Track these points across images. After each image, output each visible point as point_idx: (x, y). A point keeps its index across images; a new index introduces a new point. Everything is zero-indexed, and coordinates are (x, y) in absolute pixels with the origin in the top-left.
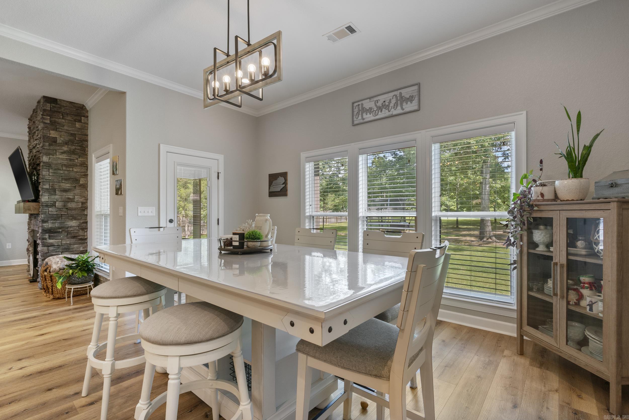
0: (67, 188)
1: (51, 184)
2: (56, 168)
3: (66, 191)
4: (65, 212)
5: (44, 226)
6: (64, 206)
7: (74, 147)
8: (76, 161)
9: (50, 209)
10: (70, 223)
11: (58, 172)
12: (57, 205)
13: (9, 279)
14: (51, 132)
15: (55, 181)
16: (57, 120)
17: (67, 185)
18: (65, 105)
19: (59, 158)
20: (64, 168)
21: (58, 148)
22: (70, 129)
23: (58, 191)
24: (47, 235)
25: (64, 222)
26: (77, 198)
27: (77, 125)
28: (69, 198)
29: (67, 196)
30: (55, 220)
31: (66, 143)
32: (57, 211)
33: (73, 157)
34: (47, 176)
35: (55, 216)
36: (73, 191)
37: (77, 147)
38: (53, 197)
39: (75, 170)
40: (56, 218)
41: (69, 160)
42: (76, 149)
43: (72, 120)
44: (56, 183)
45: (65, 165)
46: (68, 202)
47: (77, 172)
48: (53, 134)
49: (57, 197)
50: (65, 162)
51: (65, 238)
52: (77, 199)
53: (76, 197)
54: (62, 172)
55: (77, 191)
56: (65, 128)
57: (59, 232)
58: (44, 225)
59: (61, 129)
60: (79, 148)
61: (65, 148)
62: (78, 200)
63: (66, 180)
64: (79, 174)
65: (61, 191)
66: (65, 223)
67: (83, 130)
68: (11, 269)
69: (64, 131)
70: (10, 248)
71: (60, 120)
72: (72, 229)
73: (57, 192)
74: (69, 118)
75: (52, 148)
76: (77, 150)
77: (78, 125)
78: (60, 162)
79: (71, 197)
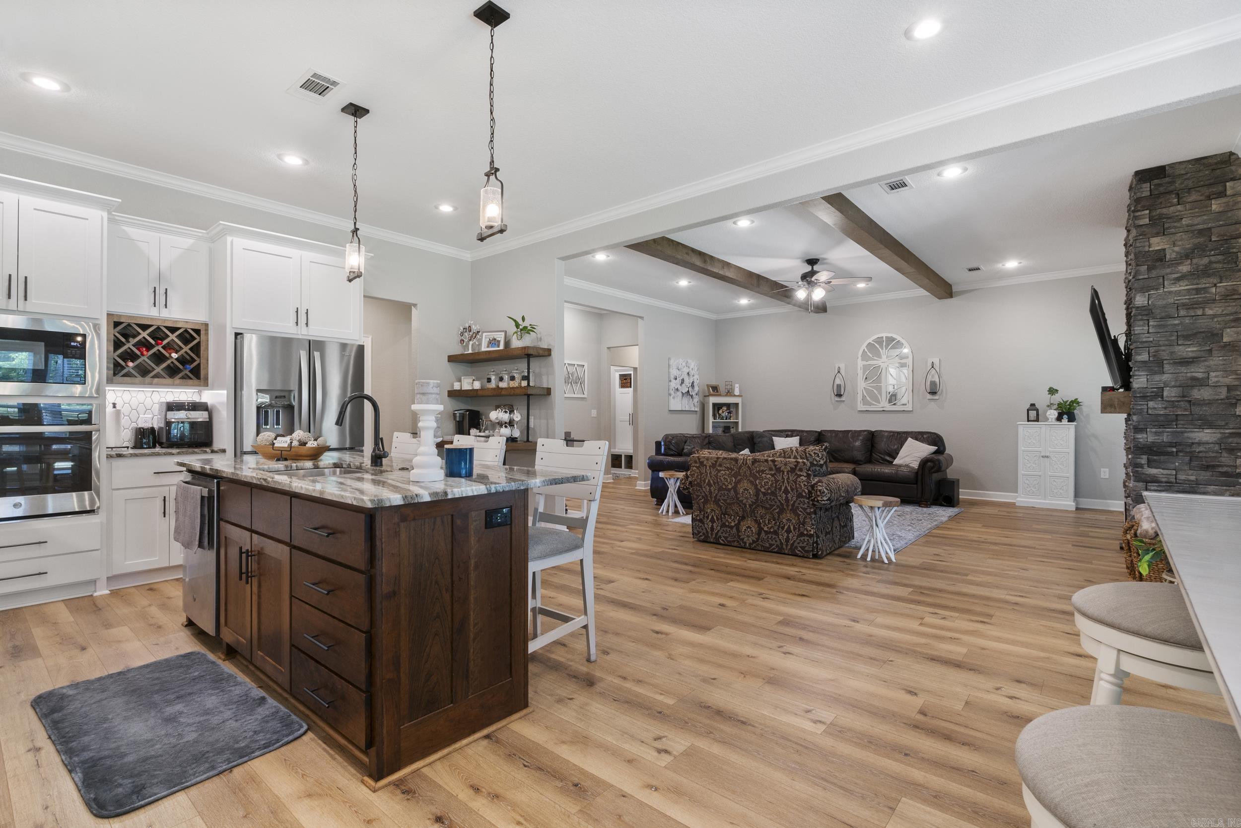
0: (1191, 355)
1: (1152, 350)
2: (1163, 314)
3: (1186, 362)
4: (1186, 410)
5: (1137, 438)
6: (1183, 396)
7: (1205, 260)
8: (1213, 290)
9: (1151, 404)
10: (1197, 434)
11: (1169, 323)
12: (1165, 394)
13: (1091, 534)
14: (1154, 240)
15: (1161, 343)
16: (1164, 211)
17: (1189, 350)
18: (1183, 172)
19: (1170, 292)
20: (1182, 313)
21: (1168, 270)
22: (1196, 221)
23: (1169, 364)
24: (1145, 457)
25: (1182, 432)
26: (1216, 377)
27: (1214, 207)
28: (1194, 379)
29: (1189, 375)
30: (1160, 426)
31: (1187, 256)
32: (1165, 408)
33: (1204, 283)
34: (1143, 336)
35: (1162, 418)
36: (1205, 361)
37: (1213, 259)
38: (1157, 378)
39: (1209, 312)
40: (1162, 422)
41: (1194, 292)
42: (1211, 262)
43: (1201, 198)
44: (1163, 348)
45: (1184, 305)
46: (1193, 387)
47: (1214, 316)
48: (1157, 244)
49: (1165, 377)
50: (1185, 299)
51: (1186, 468)
52: (1216, 379)
53: (1212, 374)
54: (1176, 322)
55: (1216, 360)
56: (1185, 222)
57: (1170, 454)
58: (1139, 436)
59: (1175, 227)
60: (1220, 258)
61: (1185, 268)
62: (1218, 382)
63: (1186, 337)
64: (1220, 319)
65: (1175, 363)
66: (1186, 435)
67: (1230, 214)
68: (1103, 517)
69: (1181, 230)
70: (1107, 477)
71: (1172, 208)
72: (1201, 448)
73: (1165, 366)
74: (1194, 197)
75: (1154, 273)
76: (1215, 266)
77: (1216, 206)
78: (1172, 301)
79: (1200, 375)
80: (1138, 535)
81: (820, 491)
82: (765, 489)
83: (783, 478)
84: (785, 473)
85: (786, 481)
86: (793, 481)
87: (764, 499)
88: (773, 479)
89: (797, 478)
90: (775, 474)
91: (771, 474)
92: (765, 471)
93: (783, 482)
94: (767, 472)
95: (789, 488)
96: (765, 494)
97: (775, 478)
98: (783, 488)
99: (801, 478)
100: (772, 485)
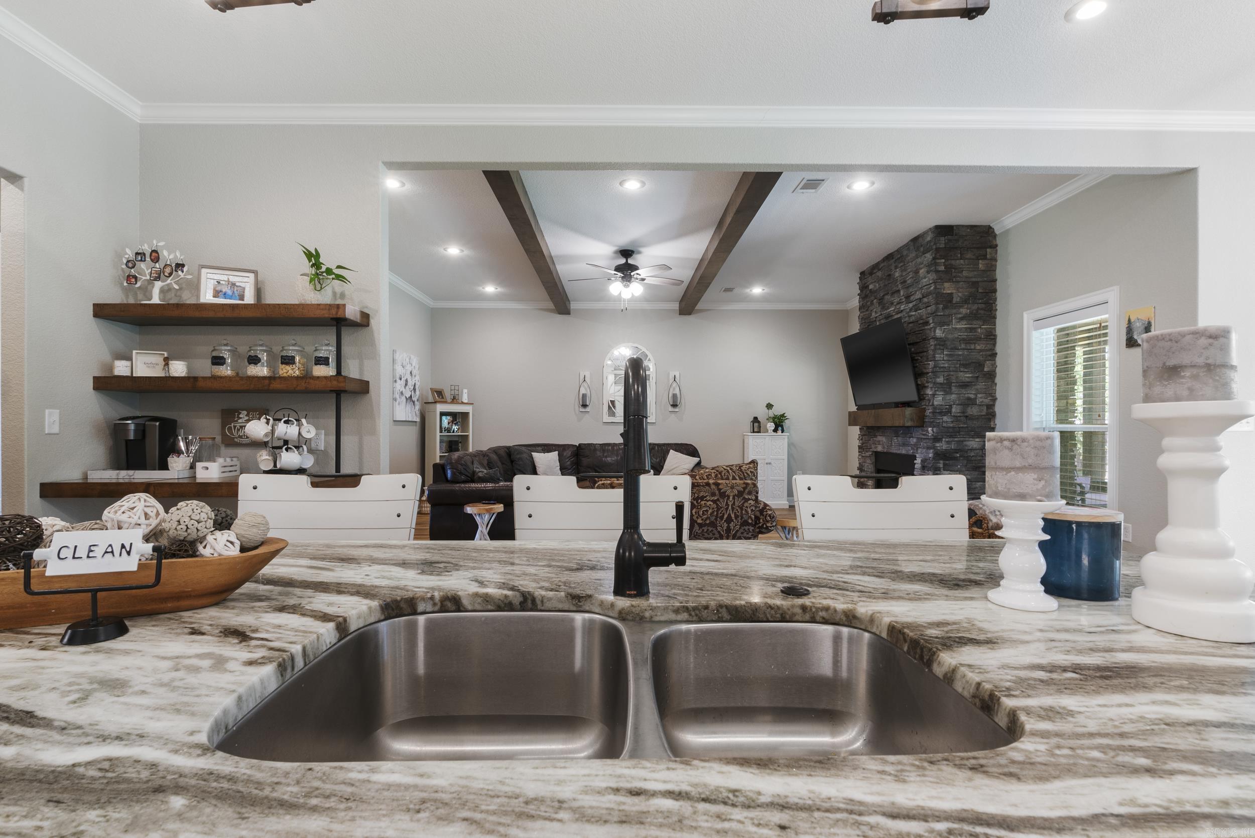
0: (967, 380)
1: (946, 374)
2: (952, 346)
3: (965, 385)
4: (964, 423)
5: (937, 447)
6: (963, 413)
7: (975, 307)
8: (979, 330)
9: (945, 418)
10: (970, 443)
11: (956, 353)
12: (953, 410)
14: (946, 285)
15: (951, 369)
16: (953, 262)
17: (966, 376)
18: (964, 234)
19: (956, 328)
20: (963, 346)
21: (954, 311)
22: (971, 274)
23: (956, 386)
24: (941, 462)
25: (962, 441)
26: (981, 398)
27: (980, 266)
28: (969, 399)
29: (966, 395)
30: (951, 436)
31: (965, 301)
32: (952, 422)
33: (976, 324)
34: (940, 362)
35: (951, 430)
36: (975, 385)
37: (980, 306)
38: (948, 397)
39: (978, 347)
40: (952, 433)
41: (969, 330)
42: (978, 309)
43: (974, 257)
44: (952, 373)
45: (964, 340)
46: (968, 405)
47: (981, 351)
48: (948, 288)
49: (953, 396)
50: (964, 335)
51: (964, 469)
52: (981, 400)
53: (979, 396)
54: (960, 353)
55: (981, 385)
56: (965, 273)
57: (956, 459)
58: (938, 445)
59: (959, 277)
60: (983, 306)
61: (964, 311)
62: (982, 402)
63: (965, 366)
64: (984, 353)
65: (959, 386)
66: (965, 443)
67: (988, 273)
69: (963, 280)
71: (958, 261)
72: (972, 454)
73: (953, 388)
74: (969, 255)
75: (947, 312)
76: (980, 312)
77: (981, 265)
78: (956, 336)
79: (972, 396)
80: (990, 527)
81: (770, 516)
82: (702, 520)
83: (727, 504)
84: (731, 498)
85: (730, 507)
86: (739, 506)
87: (699, 532)
88: (715, 506)
89: (744, 503)
90: (718, 500)
91: (713, 501)
92: (706, 497)
93: (727, 509)
94: (708, 498)
95: (733, 516)
96: (700, 525)
97: (717, 504)
98: (726, 516)
99: (749, 502)
100: (713, 512)
